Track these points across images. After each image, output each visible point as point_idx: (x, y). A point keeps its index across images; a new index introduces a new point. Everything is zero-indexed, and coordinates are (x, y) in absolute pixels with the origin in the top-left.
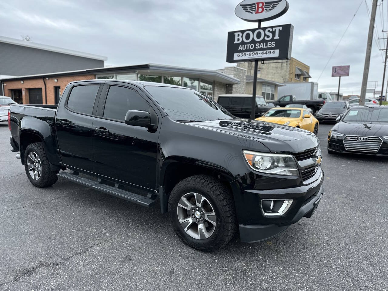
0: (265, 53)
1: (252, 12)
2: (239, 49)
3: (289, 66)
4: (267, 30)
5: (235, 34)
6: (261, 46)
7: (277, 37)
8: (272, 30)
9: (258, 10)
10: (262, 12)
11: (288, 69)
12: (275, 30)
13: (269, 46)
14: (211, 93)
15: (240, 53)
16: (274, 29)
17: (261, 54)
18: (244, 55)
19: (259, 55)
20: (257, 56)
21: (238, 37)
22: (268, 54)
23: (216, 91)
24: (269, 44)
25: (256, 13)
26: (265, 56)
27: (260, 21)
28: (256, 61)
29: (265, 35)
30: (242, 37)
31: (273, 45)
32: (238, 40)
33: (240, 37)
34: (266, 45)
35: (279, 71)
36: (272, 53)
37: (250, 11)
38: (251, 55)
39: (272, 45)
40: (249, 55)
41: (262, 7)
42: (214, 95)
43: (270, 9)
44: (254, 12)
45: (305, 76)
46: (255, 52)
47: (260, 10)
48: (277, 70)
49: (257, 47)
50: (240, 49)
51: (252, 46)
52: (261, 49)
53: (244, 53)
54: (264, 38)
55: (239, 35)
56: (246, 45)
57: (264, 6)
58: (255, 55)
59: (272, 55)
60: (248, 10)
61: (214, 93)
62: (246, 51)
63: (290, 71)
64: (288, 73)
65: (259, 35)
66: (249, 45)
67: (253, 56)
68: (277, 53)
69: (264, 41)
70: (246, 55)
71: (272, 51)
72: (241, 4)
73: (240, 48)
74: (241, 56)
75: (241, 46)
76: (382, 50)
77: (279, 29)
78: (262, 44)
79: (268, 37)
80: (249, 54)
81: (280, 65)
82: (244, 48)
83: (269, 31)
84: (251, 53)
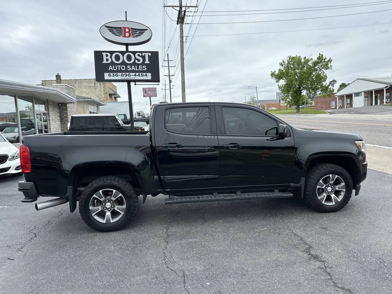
0: (138, 75)
1: (119, 35)
2: (109, 70)
3: (103, 86)
4: (136, 54)
5: (103, 53)
6: (132, 69)
7: (147, 62)
8: (142, 54)
9: (125, 34)
10: (129, 36)
11: (102, 89)
12: (145, 55)
13: (141, 69)
14: (46, 113)
15: (111, 73)
16: (143, 54)
17: (134, 76)
18: (116, 75)
19: (132, 77)
20: (130, 77)
21: (107, 58)
22: (140, 76)
23: (51, 111)
24: (141, 67)
25: (123, 37)
26: (137, 78)
27: (127, 45)
28: (129, 82)
29: (136, 59)
30: (111, 57)
31: (145, 69)
32: (107, 60)
33: (109, 58)
34: (138, 68)
35: (93, 90)
36: (145, 76)
37: (116, 34)
38: (123, 76)
39: (143, 68)
40: (121, 76)
41: (128, 32)
42: (49, 115)
43: (136, 35)
44: (121, 35)
45: (115, 96)
46: (128, 74)
47: (127, 35)
48: (91, 89)
49: (129, 69)
50: (111, 70)
51: (123, 68)
52: (133, 71)
53: (115, 74)
54: (135, 61)
55: (107, 56)
56: (116, 66)
57: (131, 31)
58: (128, 77)
59: (144, 78)
60: (114, 32)
61: (49, 113)
62: (118, 71)
63: (104, 90)
64: (103, 92)
65: (129, 58)
66: (120, 66)
67: (125, 77)
68: (149, 76)
69: (134, 64)
70: (118, 76)
71: (144, 74)
72: (106, 25)
73: (110, 68)
74: (112, 76)
75: (110, 66)
76: (166, 75)
77: (148, 55)
78: (133, 66)
79: (139, 60)
80: (121, 74)
81: (94, 84)
82: (115, 69)
83: (139, 55)
84: (123, 74)
